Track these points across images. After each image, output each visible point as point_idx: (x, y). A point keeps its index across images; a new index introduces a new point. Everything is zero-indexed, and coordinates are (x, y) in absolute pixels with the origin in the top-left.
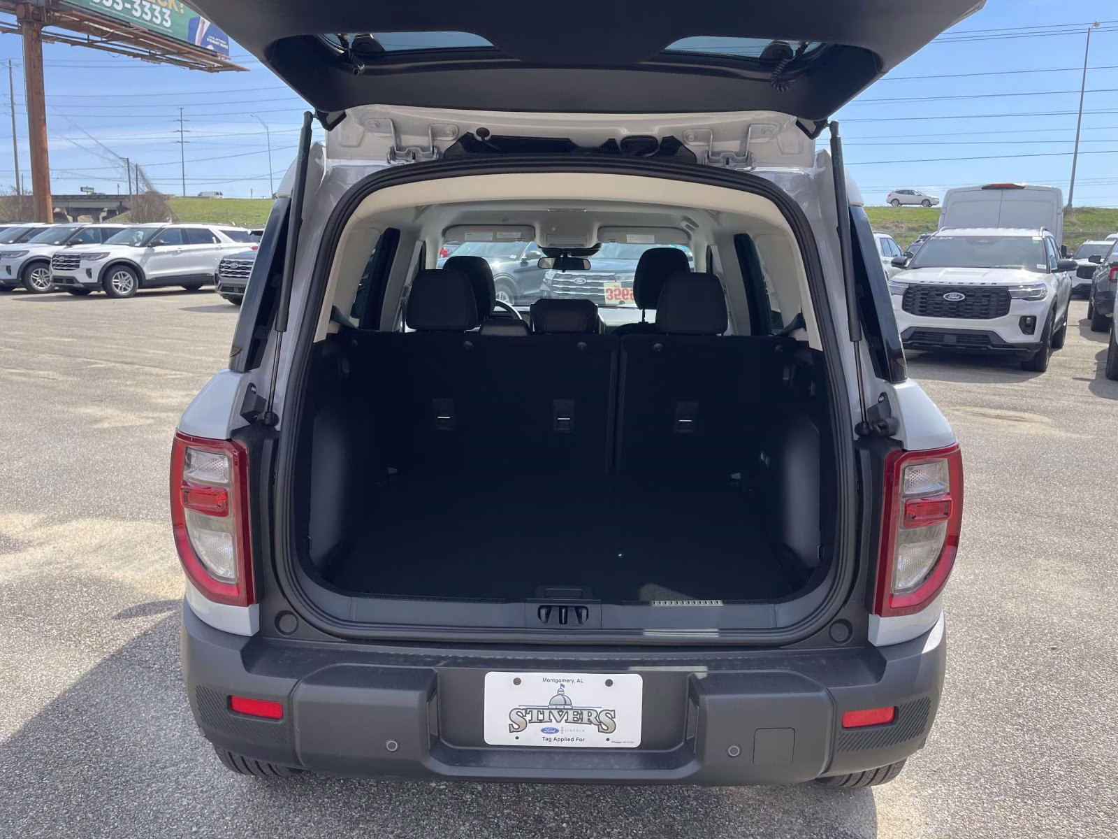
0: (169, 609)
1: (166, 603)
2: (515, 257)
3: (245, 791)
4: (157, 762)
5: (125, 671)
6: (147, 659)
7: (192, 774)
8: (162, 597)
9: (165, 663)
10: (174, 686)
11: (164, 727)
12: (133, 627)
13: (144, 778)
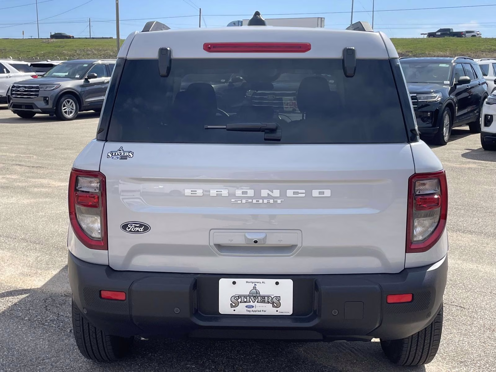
0: (25, 293)
1: (23, 290)
2: (224, 80)
3: (89, 368)
4: (39, 358)
5: (9, 321)
6: (20, 315)
7: (60, 362)
8: (19, 288)
9: (31, 317)
10: (39, 327)
11: (39, 344)
12: (7, 301)
13: (34, 364)
